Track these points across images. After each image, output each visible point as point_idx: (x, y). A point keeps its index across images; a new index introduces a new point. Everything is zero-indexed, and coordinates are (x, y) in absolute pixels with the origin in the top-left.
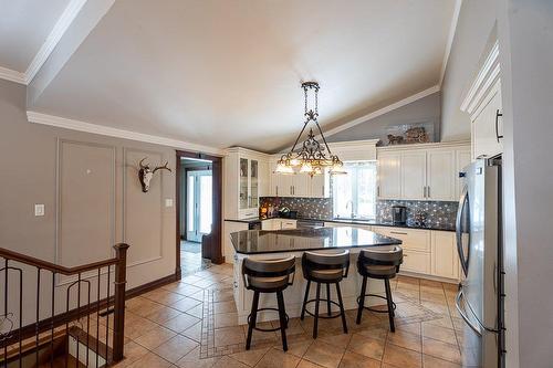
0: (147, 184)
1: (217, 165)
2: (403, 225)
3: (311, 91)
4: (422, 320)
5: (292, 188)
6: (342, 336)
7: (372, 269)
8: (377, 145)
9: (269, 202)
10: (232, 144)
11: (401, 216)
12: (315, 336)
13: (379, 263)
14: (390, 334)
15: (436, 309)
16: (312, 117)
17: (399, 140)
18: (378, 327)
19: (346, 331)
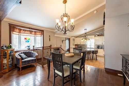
1: (69, 39)
2: (99, 48)
5: (80, 43)
8: (95, 36)
9: (76, 45)
11: (98, 47)
14: (96, 60)
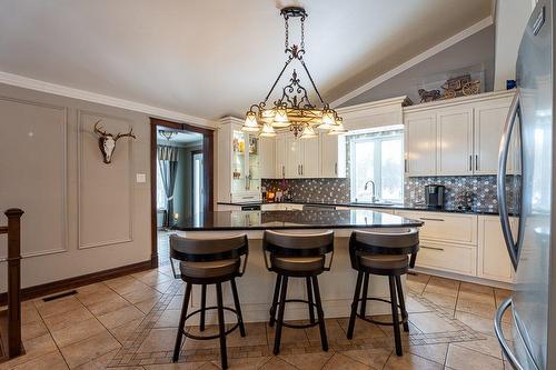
0: (109, 153)
1: (208, 139)
3: (295, 21)
4: (452, 340)
5: (301, 167)
6: (319, 355)
7: (372, 260)
8: (404, 105)
9: (277, 186)
10: (222, 113)
12: (277, 351)
13: (382, 251)
14: (394, 359)
15: (477, 325)
16: (295, 55)
17: (435, 96)
18: (377, 345)
19: (325, 348)
